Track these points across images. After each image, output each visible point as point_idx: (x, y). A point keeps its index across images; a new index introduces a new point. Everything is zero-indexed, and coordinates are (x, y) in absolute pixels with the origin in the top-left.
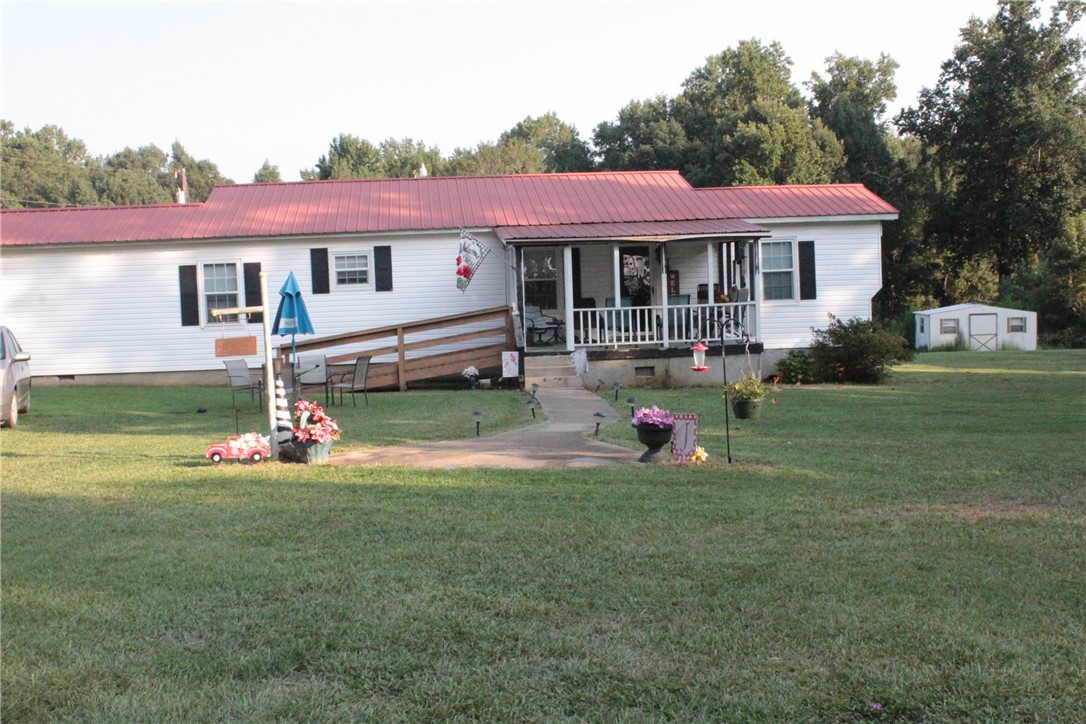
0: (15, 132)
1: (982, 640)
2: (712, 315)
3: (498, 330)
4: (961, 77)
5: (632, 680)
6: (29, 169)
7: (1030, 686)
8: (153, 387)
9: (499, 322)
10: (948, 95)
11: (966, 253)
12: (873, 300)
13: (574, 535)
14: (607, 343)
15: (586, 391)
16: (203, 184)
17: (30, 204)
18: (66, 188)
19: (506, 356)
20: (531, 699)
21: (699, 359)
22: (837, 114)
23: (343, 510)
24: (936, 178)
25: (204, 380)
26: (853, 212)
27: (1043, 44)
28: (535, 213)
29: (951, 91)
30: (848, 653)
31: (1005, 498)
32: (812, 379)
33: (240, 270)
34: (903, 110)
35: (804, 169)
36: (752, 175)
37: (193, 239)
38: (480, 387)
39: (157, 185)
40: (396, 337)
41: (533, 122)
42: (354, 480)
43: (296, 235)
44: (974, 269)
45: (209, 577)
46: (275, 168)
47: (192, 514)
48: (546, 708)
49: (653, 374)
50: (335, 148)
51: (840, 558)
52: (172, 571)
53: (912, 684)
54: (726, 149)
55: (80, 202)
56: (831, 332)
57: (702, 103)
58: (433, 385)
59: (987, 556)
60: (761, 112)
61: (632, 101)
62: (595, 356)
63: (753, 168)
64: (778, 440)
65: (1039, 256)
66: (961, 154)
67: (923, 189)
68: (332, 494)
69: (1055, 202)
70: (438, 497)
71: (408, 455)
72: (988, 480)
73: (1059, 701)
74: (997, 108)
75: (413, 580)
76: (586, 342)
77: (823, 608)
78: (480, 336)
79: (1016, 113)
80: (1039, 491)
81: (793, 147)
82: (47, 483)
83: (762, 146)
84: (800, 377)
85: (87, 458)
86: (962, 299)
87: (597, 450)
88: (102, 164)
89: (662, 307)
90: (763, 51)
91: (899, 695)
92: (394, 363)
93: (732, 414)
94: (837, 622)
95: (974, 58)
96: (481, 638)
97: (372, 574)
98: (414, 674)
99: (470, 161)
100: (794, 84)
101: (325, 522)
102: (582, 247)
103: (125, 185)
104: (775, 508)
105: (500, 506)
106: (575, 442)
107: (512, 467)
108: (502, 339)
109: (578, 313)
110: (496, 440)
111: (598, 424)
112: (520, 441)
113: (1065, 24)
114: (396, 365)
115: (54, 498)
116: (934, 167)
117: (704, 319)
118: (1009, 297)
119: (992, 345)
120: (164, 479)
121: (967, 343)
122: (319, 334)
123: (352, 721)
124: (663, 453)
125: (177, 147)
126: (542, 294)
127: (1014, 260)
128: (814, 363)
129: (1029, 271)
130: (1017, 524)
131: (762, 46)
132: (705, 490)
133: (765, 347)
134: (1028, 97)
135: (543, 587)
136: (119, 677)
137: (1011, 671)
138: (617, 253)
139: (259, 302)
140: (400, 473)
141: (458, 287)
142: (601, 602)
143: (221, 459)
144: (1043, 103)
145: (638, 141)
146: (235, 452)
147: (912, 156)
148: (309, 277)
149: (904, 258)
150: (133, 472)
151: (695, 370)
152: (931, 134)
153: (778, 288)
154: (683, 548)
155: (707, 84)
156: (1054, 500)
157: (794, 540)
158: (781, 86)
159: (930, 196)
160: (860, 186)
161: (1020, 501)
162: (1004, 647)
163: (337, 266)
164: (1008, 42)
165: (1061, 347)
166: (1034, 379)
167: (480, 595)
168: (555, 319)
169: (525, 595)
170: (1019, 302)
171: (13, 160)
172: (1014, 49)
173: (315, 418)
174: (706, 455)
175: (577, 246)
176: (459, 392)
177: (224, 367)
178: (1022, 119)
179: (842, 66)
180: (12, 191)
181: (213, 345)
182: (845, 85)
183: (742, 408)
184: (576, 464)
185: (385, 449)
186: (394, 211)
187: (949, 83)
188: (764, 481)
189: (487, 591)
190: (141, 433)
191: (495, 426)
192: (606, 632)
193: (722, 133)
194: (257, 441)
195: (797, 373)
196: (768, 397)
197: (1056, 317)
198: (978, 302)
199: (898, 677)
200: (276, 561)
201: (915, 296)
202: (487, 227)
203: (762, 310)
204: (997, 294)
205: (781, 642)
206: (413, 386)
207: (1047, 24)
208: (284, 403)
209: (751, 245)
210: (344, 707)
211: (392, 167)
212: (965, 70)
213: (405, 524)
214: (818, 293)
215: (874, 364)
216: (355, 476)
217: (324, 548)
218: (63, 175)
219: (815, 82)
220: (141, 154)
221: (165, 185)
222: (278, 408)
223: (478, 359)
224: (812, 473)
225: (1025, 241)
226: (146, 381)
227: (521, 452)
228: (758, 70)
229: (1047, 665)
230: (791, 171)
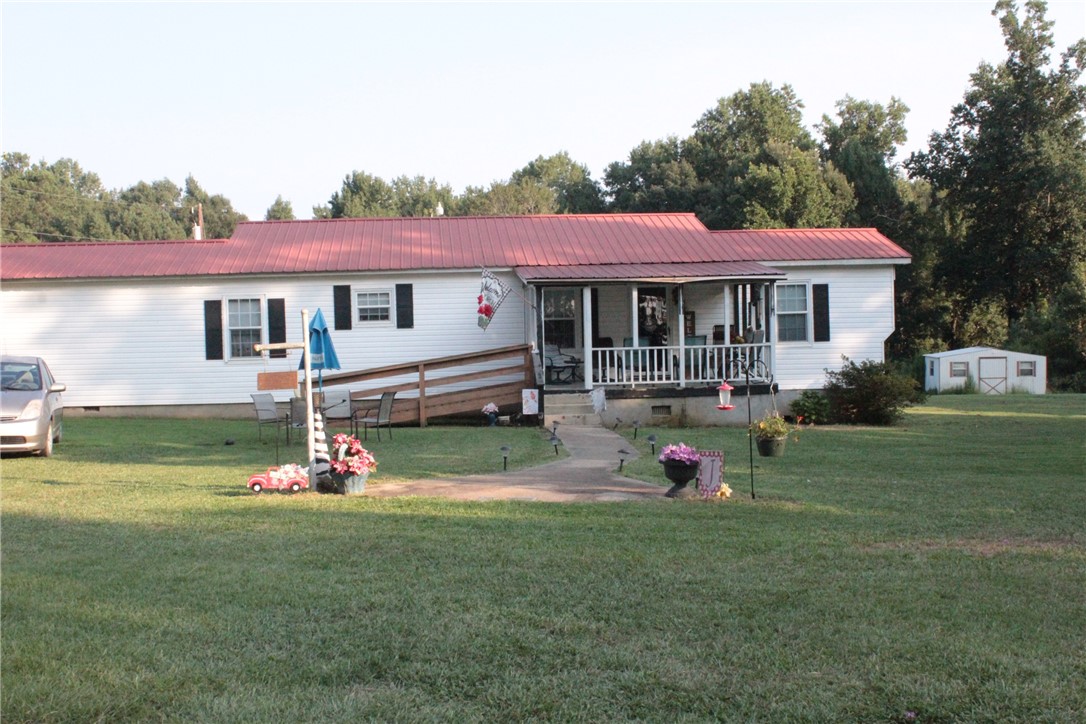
0: (31, 165)
1: (1005, 659)
2: (728, 356)
3: (518, 368)
4: (971, 122)
5: (685, 690)
6: (44, 202)
7: (1050, 699)
8: (177, 419)
9: (519, 360)
10: (958, 139)
11: (975, 296)
12: (886, 342)
13: (613, 564)
14: (625, 382)
15: (604, 429)
16: (216, 219)
17: (44, 236)
18: (80, 222)
19: (527, 393)
20: (595, 705)
21: (724, 399)
22: (847, 156)
23: (391, 537)
24: (946, 222)
25: (227, 413)
26: (866, 256)
27: (1052, 90)
28: (554, 254)
29: (961, 136)
30: (882, 669)
31: (1021, 535)
32: (826, 420)
33: (264, 306)
34: (913, 154)
35: (815, 212)
36: (763, 217)
37: (219, 274)
38: (500, 424)
39: (170, 219)
40: (418, 373)
41: (545, 161)
42: (392, 511)
43: (320, 272)
44: (984, 313)
45: (276, 596)
46: (287, 204)
47: (246, 540)
48: (610, 712)
49: (670, 413)
50: (348, 185)
51: (866, 587)
52: (240, 590)
53: (942, 696)
54: (737, 191)
55: (93, 235)
56: (844, 374)
57: (713, 145)
58: (453, 421)
59: (1006, 586)
60: (773, 154)
61: (644, 142)
62: (613, 394)
63: (764, 210)
64: (798, 478)
65: (1048, 300)
66: (972, 198)
67: (933, 233)
68: (375, 523)
69: (1064, 247)
70: (478, 526)
71: (441, 487)
72: (1003, 518)
73: (1077, 713)
74: (1006, 153)
75: (469, 601)
76: (604, 381)
77: (855, 630)
78: (499, 373)
79: (1025, 158)
80: (1053, 529)
81: (803, 190)
82: (96, 509)
83: (773, 188)
84: (813, 417)
85: (129, 487)
86: (971, 343)
87: (623, 484)
88: (116, 198)
89: (679, 347)
90: (774, 94)
91: (930, 705)
92: (414, 399)
93: (756, 453)
94: (869, 641)
95: (984, 103)
96: (542, 652)
97: (429, 595)
98: (485, 682)
99: (483, 200)
100: (805, 127)
101: (373, 548)
102: (600, 288)
103: (139, 219)
104: (801, 541)
105: (539, 535)
106: (600, 477)
107: (544, 501)
108: (521, 376)
109: (597, 352)
110: (523, 475)
111: (622, 461)
112: (547, 476)
113: (1075, 70)
114: (417, 401)
115: (107, 522)
116: (944, 211)
117: (720, 359)
118: (1018, 341)
119: (1001, 388)
120: (208, 506)
121: (977, 387)
122: (346, 366)
123: (436, 721)
124: (688, 489)
125: (190, 182)
126: (560, 332)
127: (1023, 304)
128: (826, 404)
129: (1039, 315)
130: (1033, 558)
131: (773, 89)
132: (733, 523)
133: (780, 388)
134: (1038, 143)
135: (591, 608)
136: (214, 682)
137: (1032, 686)
138: (635, 294)
140: (437, 504)
141: (479, 325)
142: (647, 623)
143: (261, 489)
144: (1053, 149)
145: (649, 181)
146: (275, 482)
147: (922, 200)
148: (332, 314)
149: (913, 300)
150: (177, 501)
151: (720, 408)
152: (940, 177)
153: (792, 331)
154: (718, 576)
155: (719, 125)
156: (1068, 537)
157: (822, 570)
158: (792, 128)
159: (940, 240)
160: (874, 231)
161: (1034, 537)
162: (1025, 666)
163: (359, 303)
164: (1018, 87)
165: (1071, 392)
166: (1045, 422)
167: (534, 615)
168: (573, 358)
169: (575, 615)
170: (1028, 347)
171: (29, 192)
172: (1024, 95)
173: (353, 451)
174: (731, 491)
175: (596, 287)
176: (479, 429)
177: (251, 401)
178: (1032, 164)
179: (853, 109)
180: (27, 224)
181: (256, 379)
182: (856, 128)
183: (766, 445)
184: (605, 498)
185: (417, 482)
186: (416, 250)
187: (959, 128)
188: (787, 515)
189: (540, 611)
190: (174, 463)
191: (520, 462)
192: (656, 648)
193: (733, 174)
194: (297, 472)
195: (811, 414)
196: (791, 435)
197: (1065, 361)
198: (987, 345)
199: (929, 690)
200: (336, 583)
201: (924, 339)
202: (508, 266)
203: (777, 351)
204: (1005, 338)
205: (818, 659)
206: (433, 422)
207: (1057, 70)
208: (322, 435)
209: (767, 287)
210: (426, 709)
211: (404, 204)
212: (975, 115)
213: (452, 551)
214: (831, 335)
215: (886, 405)
216: (394, 507)
217: (378, 571)
218: (78, 208)
219: (825, 125)
220: (156, 188)
221: (178, 219)
222: (317, 440)
223: (498, 396)
224: (833, 509)
225: (1034, 285)
226: (169, 413)
227: (549, 486)
228: (769, 113)
229: (1066, 682)
230: (802, 214)
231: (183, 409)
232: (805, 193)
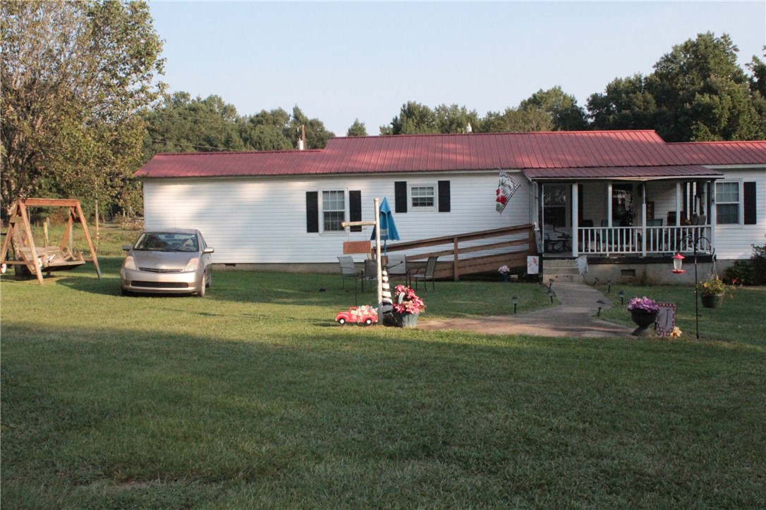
0: (191, 100)
2: (678, 234)
3: (524, 241)
5: (649, 476)
6: (199, 125)
8: (287, 273)
9: (525, 235)
13: (594, 382)
14: (602, 252)
15: (586, 286)
16: (314, 136)
17: (198, 148)
18: (223, 138)
19: (530, 259)
20: (583, 483)
21: (677, 265)
23: (435, 358)
25: (320, 270)
28: (552, 159)
32: (752, 282)
33: (347, 195)
35: (745, 128)
36: (706, 132)
37: (316, 174)
38: (510, 281)
39: (282, 135)
40: (453, 244)
41: (544, 93)
42: (436, 340)
43: (386, 172)
45: (357, 397)
46: (362, 125)
47: (335, 357)
48: (594, 489)
49: (634, 275)
50: (404, 111)
52: (332, 391)
54: (686, 113)
55: (231, 147)
57: (668, 80)
58: (477, 278)
60: (714, 86)
61: (616, 79)
62: (593, 261)
63: (706, 128)
64: (731, 324)
68: (424, 348)
70: (495, 352)
71: (470, 324)
75: (491, 405)
76: (587, 251)
78: (510, 244)
81: (737, 112)
82: (235, 333)
83: (713, 111)
84: (743, 280)
85: (256, 319)
87: (600, 325)
88: (246, 122)
89: (642, 227)
90: (715, 41)
92: (450, 262)
93: (700, 305)
96: (544, 443)
97: (463, 400)
98: (503, 462)
99: (500, 122)
100: (739, 65)
101: (423, 366)
102: (585, 185)
103: (262, 136)
104: (734, 371)
105: (540, 360)
106: (583, 320)
107: (543, 335)
108: (526, 247)
109: (582, 230)
110: (529, 317)
111: (600, 308)
112: (545, 318)
114: (452, 263)
117: (672, 237)
120: (309, 333)
122: (403, 239)
124: (649, 330)
125: (296, 110)
126: (555, 216)
128: (753, 270)
131: (715, 38)
132: (682, 356)
133: (717, 258)
135: (579, 414)
136: (315, 453)
138: (610, 189)
140: (467, 336)
141: (497, 210)
142: (620, 425)
143: (345, 322)
145: (620, 107)
146: (354, 318)
148: (393, 201)
150: (287, 329)
151: (674, 272)
153: (728, 216)
154: (672, 394)
155: (673, 66)
157: (751, 392)
158: (729, 67)
163: (413, 194)
167: (537, 416)
168: (564, 234)
169: (568, 418)
171: (190, 118)
173: (409, 297)
174: (681, 332)
175: (582, 183)
176: (496, 283)
177: (338, 261)
180: (188, 139)
181: (342, 246)
183: (708, 300)
184: (587, 335)
185: (453, 320)
186: (453, 157)
188: (723, 351)
189: (542, 414)
190: (285, 303)
191: (526, 308)
192: (627, 444)
193: (683, 101)
194: (369, 311)
196: (728, 293)
200: (397, 389)
202: (518, 169)
203: (716, 231)
205: (750, 458)
206: (464, 278)
208: (387, 286)
209: (709, 185)
210: (462, 480)
211: (443, 125)
213: (478, 369)
214: (757, 220)
216: (437, 337)
217: (427, 381)
218: (222, 129)
219: (755, 64)
220: (273, 115)
221: (288, 136)
222: (383, 289)
223: (510, 260)
224: (759, 348)
226: (283, 269)
227: (547, 325)
228: (711, 56)
230: (736, 130)
231: (291, 266)
232: (738, 115)
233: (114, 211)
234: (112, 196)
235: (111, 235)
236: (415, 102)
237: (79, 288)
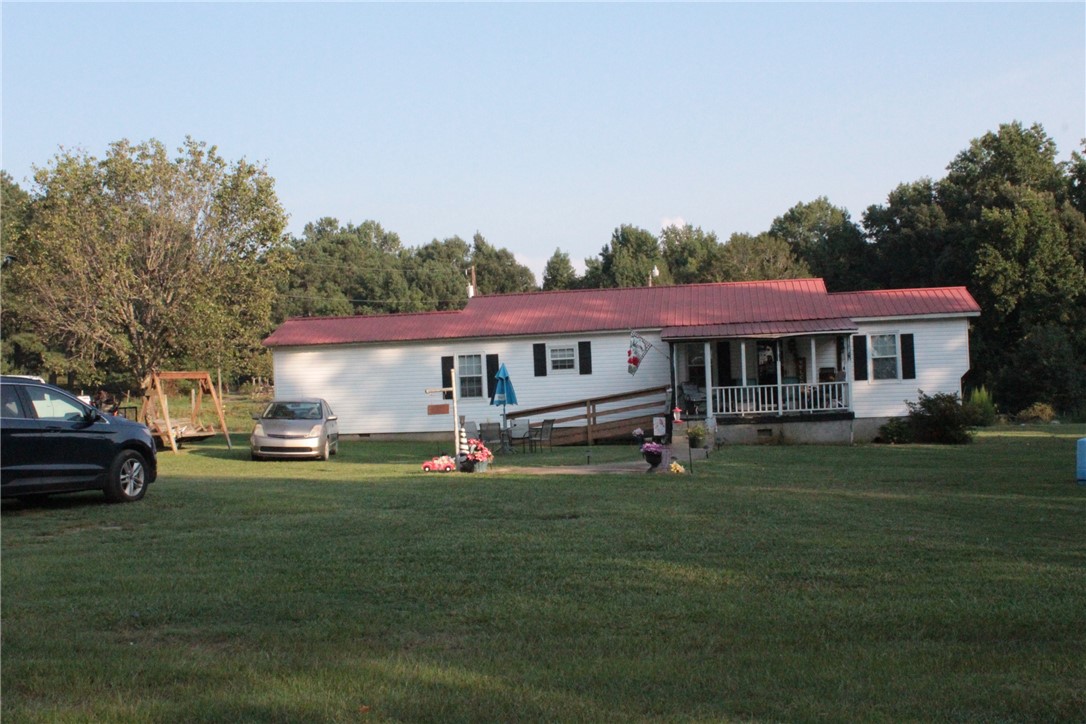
0: (340, 228)
3: (659, 403)
6: (350, 262)
9: (660, 397)
12: (962, 378)
14: (737, 412)
16: (500, 272)
18: (381, 279)
19: (657, 420)
32: (905, 440)
33: (484, 360)
37: (451, 338)
40: (587, 408)
41: (804, 207)
43: (524, 334)
46: (566, 255)
49: (771, 435)
50: (617, 237)
54: (972, 233)
55: (392, 291)
56: (921, 405)
57: (966, 185)
60: (1007, 197)
61: (901, 185)
62: (727, 421)
63: (997, 252)
71: (531, 470)
76: (722, 411)
78: (644, 407)
81: (1037, 230)
83: (1005, 230)
84: (895, 438)
88: (413, 256)
89: (777, 385)
90: (1024, 134)
100: (1057, 164)
103: (432, 275)
108: (662, 409)
109: (716, 390)
114: (586, 427)
125: (478, 239)
128: (908, 428)
131: (1023, 129)
133: (856, 416)
138: (743, 347)
139: (450, 385)
141: (629, 372)
143: (429, 470)
146: (437, 466)
148: (532, 364)
153: (885, 370)
155: (973, 166)
163: (552, 356)
171: (337, 254)
173: (479, 448)
174: (683, 469)
175: (715, 342)
180: (336, 282)
193: (970, 217)
194: (449, 461)
195: (893, 436)
202: (659, 327)
208: (465, 441)
211: (672, 252)
214: (917, 374)
218: (379, 266)
219: (1075, 162)
220: (447, 246)
222: (462, 443)
223: (641, 424)
228: (1018, 153)
230: (1034, 254)
231: (429, 435)
232: (1040, 232)
233: (239, 382)
234: (241, 368)
235: (238, 408)
236: (631, 225)
237: (212, 456)
